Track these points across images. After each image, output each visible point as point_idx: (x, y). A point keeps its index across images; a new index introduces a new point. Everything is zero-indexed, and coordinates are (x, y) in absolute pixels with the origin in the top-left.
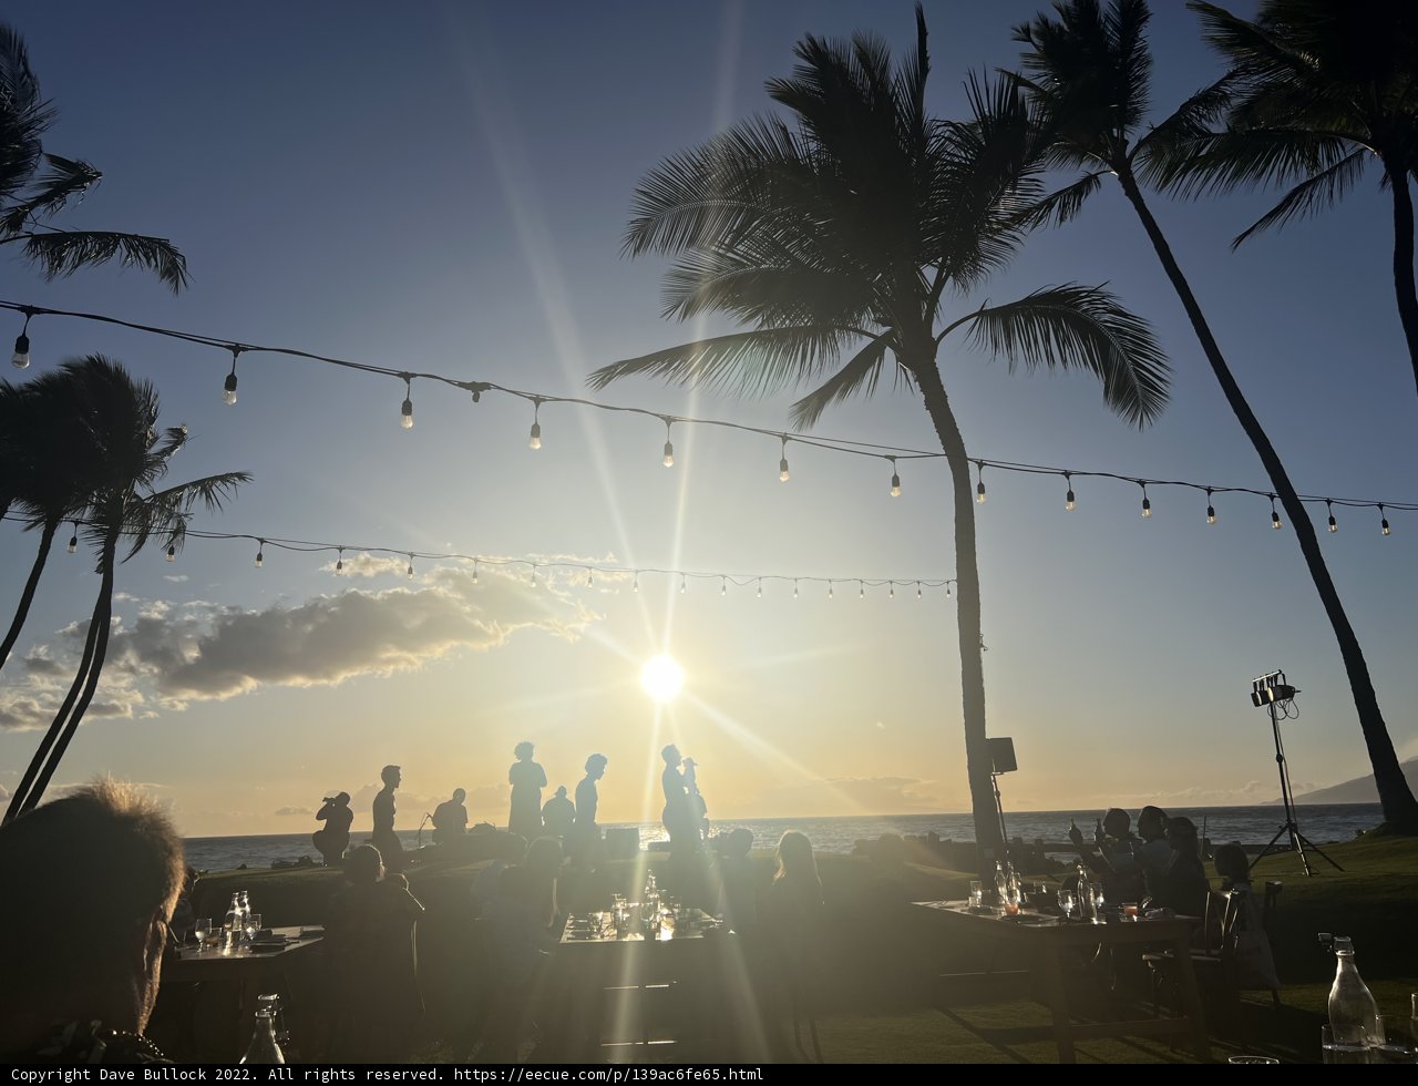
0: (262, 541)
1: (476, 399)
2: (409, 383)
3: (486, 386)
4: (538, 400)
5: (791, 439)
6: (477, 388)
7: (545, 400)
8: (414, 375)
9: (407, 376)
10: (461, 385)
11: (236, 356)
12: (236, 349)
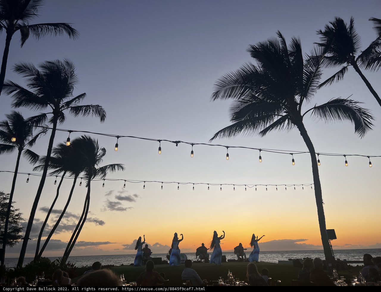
0: (125, 181)
1: (177, 145)
2: (160, 142)
3: (179, 142)
4: (193, 144)
5: (262, 150)
6: (177, 143)
7: (194, 144)
8: (161, 140)
9: (160, 141)
10: (173, 142)
11: (118, 139)
12: (118, 137)
